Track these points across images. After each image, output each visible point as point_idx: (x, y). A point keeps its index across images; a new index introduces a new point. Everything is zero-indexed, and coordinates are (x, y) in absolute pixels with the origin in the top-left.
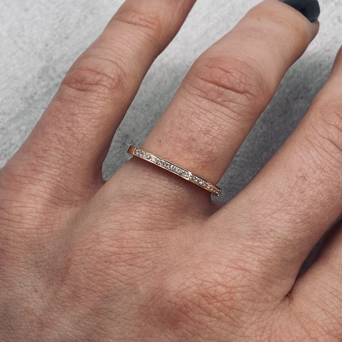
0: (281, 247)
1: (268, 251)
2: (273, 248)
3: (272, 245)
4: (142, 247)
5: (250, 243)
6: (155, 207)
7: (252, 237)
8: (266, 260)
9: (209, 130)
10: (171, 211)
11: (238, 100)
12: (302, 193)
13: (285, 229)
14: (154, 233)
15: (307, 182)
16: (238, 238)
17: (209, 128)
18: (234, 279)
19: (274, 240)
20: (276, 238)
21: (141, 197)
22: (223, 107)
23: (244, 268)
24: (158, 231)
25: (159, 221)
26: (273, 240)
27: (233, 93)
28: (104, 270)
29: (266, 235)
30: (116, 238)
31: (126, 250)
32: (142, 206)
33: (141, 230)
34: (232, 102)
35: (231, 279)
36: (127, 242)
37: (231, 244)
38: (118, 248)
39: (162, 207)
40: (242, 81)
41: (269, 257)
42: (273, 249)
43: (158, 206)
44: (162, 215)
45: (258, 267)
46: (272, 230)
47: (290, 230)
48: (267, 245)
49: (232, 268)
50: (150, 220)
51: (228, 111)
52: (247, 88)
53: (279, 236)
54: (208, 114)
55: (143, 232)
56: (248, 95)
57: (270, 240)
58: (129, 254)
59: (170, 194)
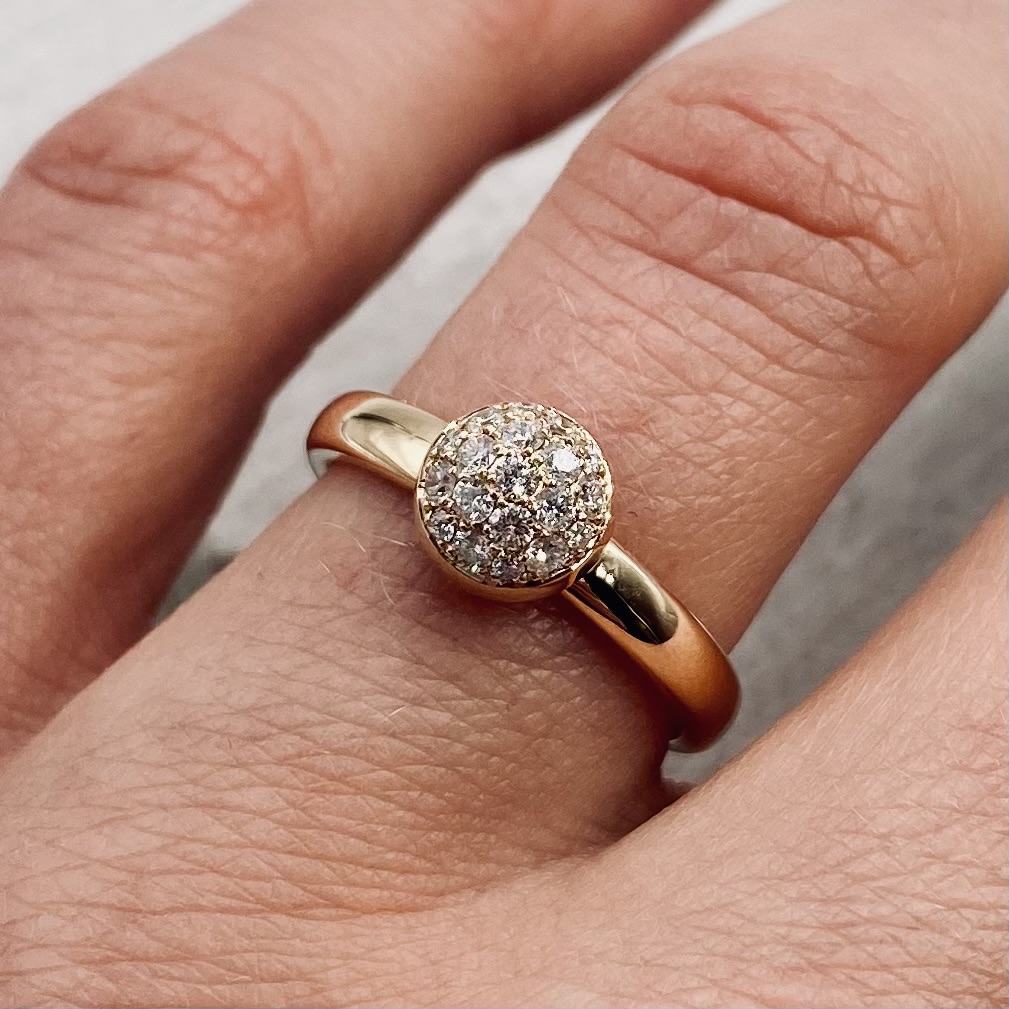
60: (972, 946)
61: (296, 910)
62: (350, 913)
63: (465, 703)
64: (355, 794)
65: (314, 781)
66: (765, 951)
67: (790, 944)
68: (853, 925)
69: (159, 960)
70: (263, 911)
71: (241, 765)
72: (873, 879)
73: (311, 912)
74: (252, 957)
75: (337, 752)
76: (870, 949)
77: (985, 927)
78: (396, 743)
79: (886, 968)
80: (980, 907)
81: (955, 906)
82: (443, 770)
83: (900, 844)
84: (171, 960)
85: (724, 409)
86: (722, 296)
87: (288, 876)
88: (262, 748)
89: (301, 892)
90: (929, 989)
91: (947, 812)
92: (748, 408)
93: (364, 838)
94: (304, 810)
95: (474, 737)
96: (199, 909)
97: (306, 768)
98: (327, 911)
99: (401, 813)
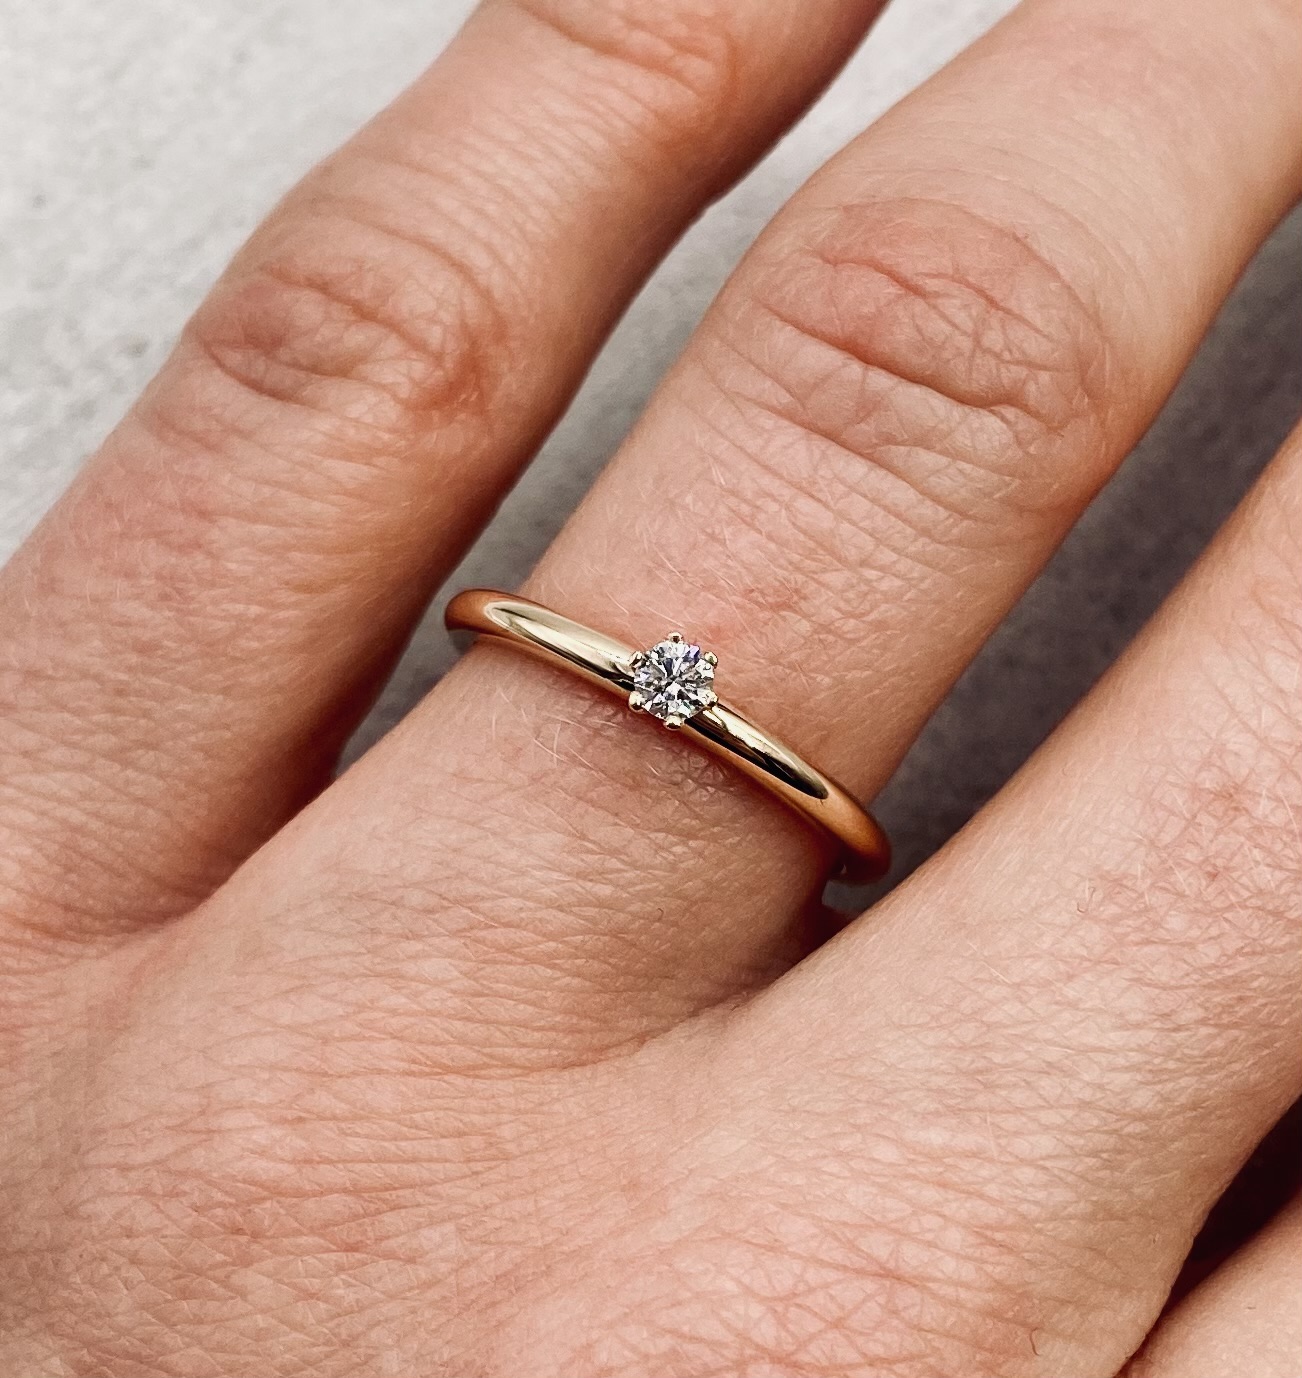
0: (1095, 1154)
1: (1026, 1174)
2: (1049, 1157)
3: (1046, 1144)
4: (414, 1160)
5: (936, 1137)
6: (495, 962)
7: (952, 1102)
8: (1011, 1220)
9: (797, 591)
10: (576, 982)
11: (962, 439)
12: (1213, 876)
13: (1121, 1061)
14: (479, 1085)
15: (1242, 822)
16: (884, 1112)
17: (800, 578)
18: (837, 1324)
19: (1059, 1121)
20: (1067, 1107)
21: (430, 911)
22: (883, 472)
23: (891, 1265)
24: (502, 1078)
25: (507, 1029)
26: (1050, 1117)
27: (938, 403)
28: (220, 1273)
29: (1019, 1097)
30: (290, 1115)
31: (329, 1174)
32: (429, 956)
33: (412, 1074)
34: (929, 448)
35: (821, 1325)
36: (343, 1133)
37: (845, 1144)
38: (293, 1162)
39: (529, 960)
40: (986, 342)
41: (1024, 1208)
42: (1048, 1164)
43: (510, 957)
44: (526, 1002)
45: (968, 1258)
46: (1050, 1069)
47: (1147, 1063)
48: (1021, 1146)
49: (837, 1267)
50: (458, 1026)
51: (902, 494)
52: (1009, 375)
53: (1087, 1095)
54: (804, 504)
55: (423, 1083)
56: (1010, 412)
57: (1035, 1120)
58: (345, 1191)
59: (572, 899)
60: (1101, 1087)
61: (470, 1071)
62: (519, 1071)
63: (627, 875)
64: (523, 964)
65: (486, 953)
66: (905, 1096)
67: (929, 1090)
68: (988, 1070)
69: (345, 1119)
70: (440, 1074)
71: (417, 937)
72: (1006, 1027)
73: (483, 1072)
74: (429, 1115)
75: (508, 925)
76: (1003, 1093)
77: (1114, 1070)
78: (561, 915)
79: (1018, 1111)
80: (1109, 1051)
81: (1085, 1050)
82: (607, 938)
83: (1032, 993)
84: (357, 1118)
85: (875, 584)
86: (870, 469)
87: (462, 1040)
88: (435, 921)
89: (475, 1054)
90: (1058, 1128)
91: (1078, 961)
92: (898, 583)
93: (533, 1004)
94: (476, 980)
95: (635, 907)
96: (380, 1072)
97: (477, 941)
98: (499, 1072)
99: (568, 979)
